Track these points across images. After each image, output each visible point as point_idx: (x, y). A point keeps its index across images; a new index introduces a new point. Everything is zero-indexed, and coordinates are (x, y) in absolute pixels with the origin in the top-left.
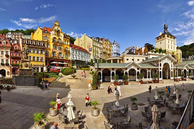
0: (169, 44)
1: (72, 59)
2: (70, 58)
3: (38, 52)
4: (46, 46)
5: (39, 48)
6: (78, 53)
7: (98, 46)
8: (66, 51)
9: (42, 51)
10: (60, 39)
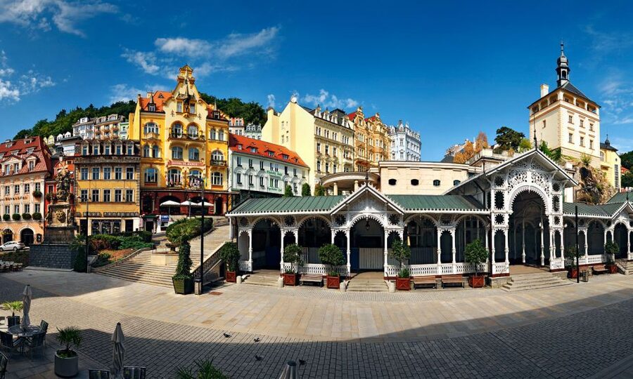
0: (571, 125)
1: (236, 186)
2: (228, 185)
3: (118, 177)
4: (151, 155)
5: (121, 164)
6: (256, 166)
7: (339, 138)
8: (213, 162)
9: (131, 170)
10: (194, 124)
